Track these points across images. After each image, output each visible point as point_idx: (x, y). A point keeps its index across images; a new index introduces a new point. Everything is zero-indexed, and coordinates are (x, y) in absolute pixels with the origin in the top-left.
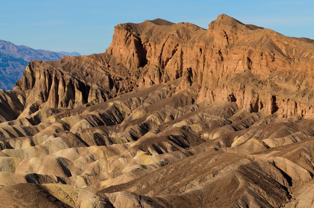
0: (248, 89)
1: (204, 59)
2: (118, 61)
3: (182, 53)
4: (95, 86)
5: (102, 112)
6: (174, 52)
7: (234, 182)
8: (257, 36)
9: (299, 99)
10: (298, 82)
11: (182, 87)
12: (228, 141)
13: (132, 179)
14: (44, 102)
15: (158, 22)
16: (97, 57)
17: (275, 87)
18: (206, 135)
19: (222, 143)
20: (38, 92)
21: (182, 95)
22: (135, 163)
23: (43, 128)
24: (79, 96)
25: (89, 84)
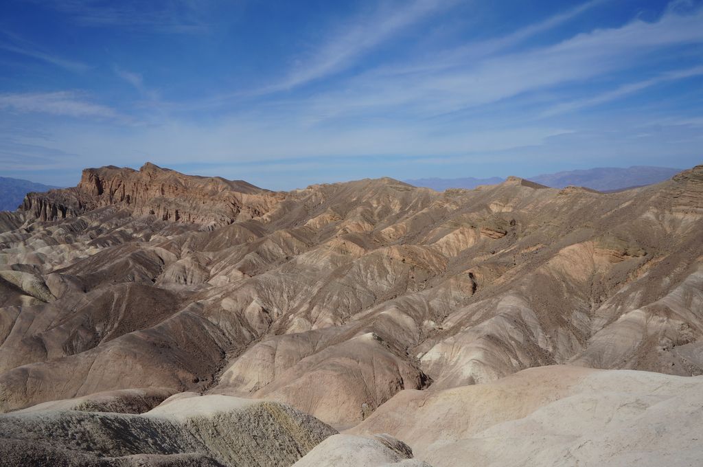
0: (162, 206)
1: (137, 189)
2: (85, 192)
3: (124, 186)
4: (70, 207)
5: (73, 223)
6: (119, 185)
7: (127, 264)
8: (168, 175)
9: (192, 212)
10: (191, 202)
11: (124, 207)
12: (147, 238)
13: (72, 264)
14: (37, 218)
15: (110, 167)
16: (72, 189)
17: (177, 205)
18: (135, 235)
19: (144, 239)
20: (33, 212)
21: (123, 211)
22: (86, 254)
23: (35, 234)
24: (60, 214)
25: (67, 206)
